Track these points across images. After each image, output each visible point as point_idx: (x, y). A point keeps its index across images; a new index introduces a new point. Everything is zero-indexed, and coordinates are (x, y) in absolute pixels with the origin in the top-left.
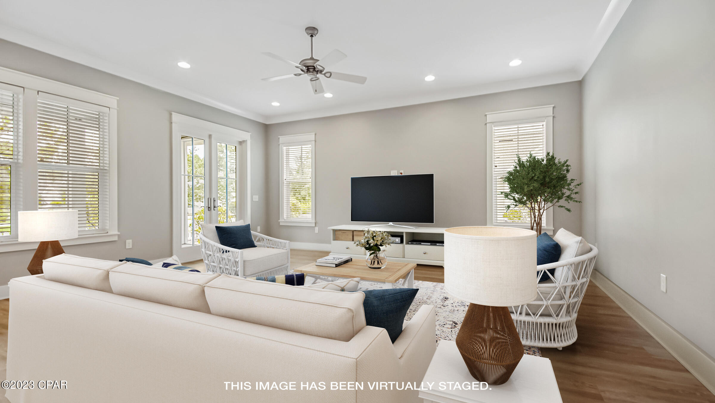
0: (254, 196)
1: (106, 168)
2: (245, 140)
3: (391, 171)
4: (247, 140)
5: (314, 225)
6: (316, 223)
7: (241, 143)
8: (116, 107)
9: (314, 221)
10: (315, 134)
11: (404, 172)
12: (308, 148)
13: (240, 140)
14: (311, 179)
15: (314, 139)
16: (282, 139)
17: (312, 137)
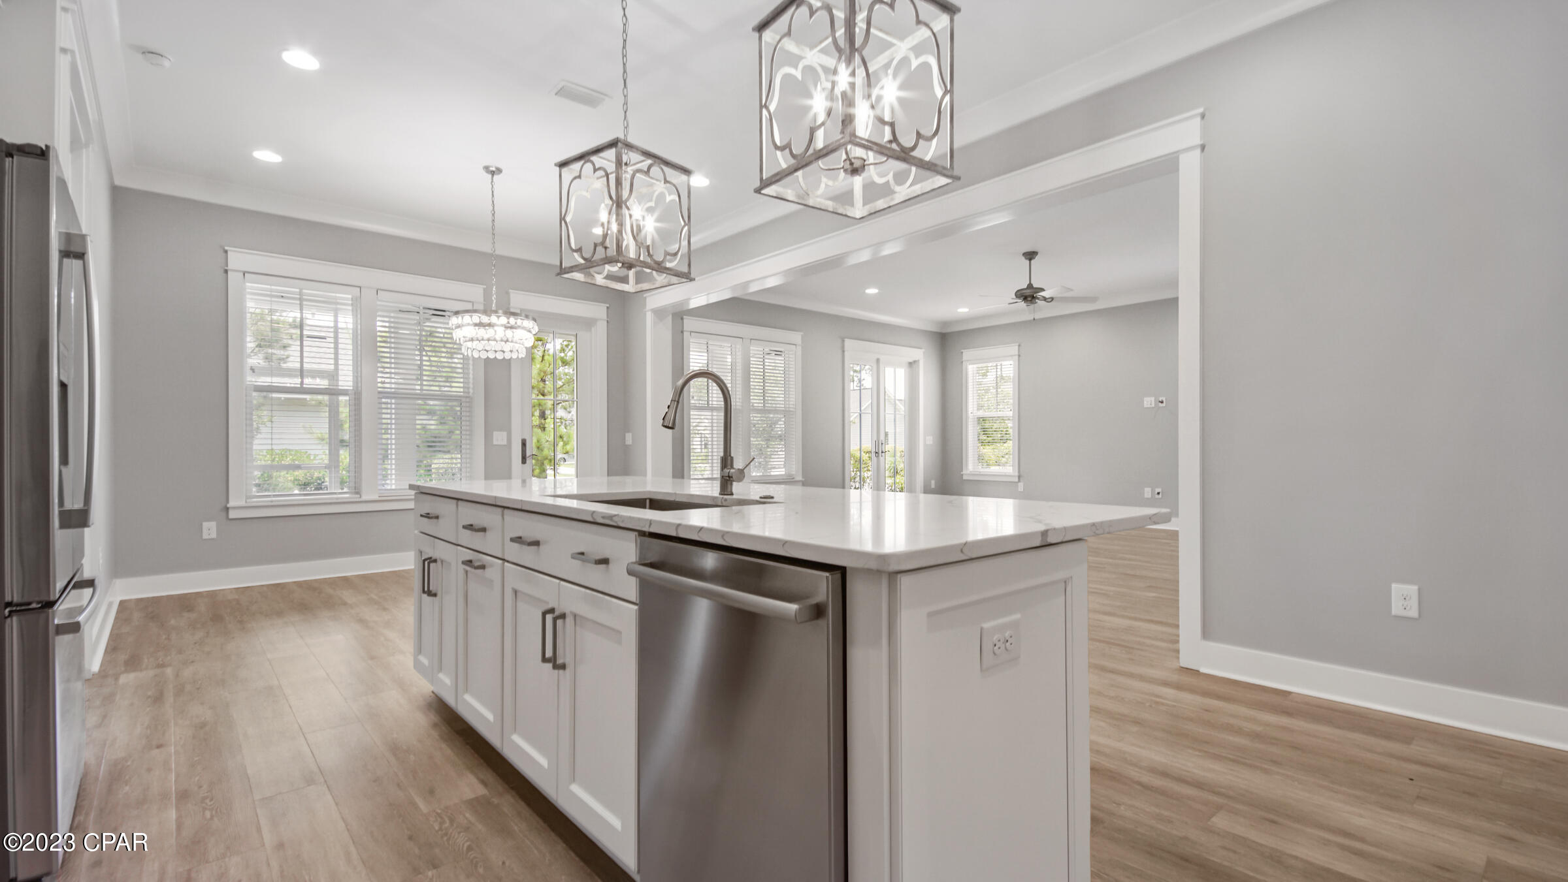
0: (927, 438)
1: (791, 409)
2: (917, 359)
3: (1145, 399)
4: (919, 361)
5: (1017, 480)
6: (1019, 477)
7: (911, 364)
8: (800, 343)
9: (1017, 474)
10: (1019, 346)
11: (1166, 399)
12: (1009, 368)
13: (911, 360)
14: (1012, 412)
15: (1017, 353)
16: (967, 354)
17: (1014, 349)
